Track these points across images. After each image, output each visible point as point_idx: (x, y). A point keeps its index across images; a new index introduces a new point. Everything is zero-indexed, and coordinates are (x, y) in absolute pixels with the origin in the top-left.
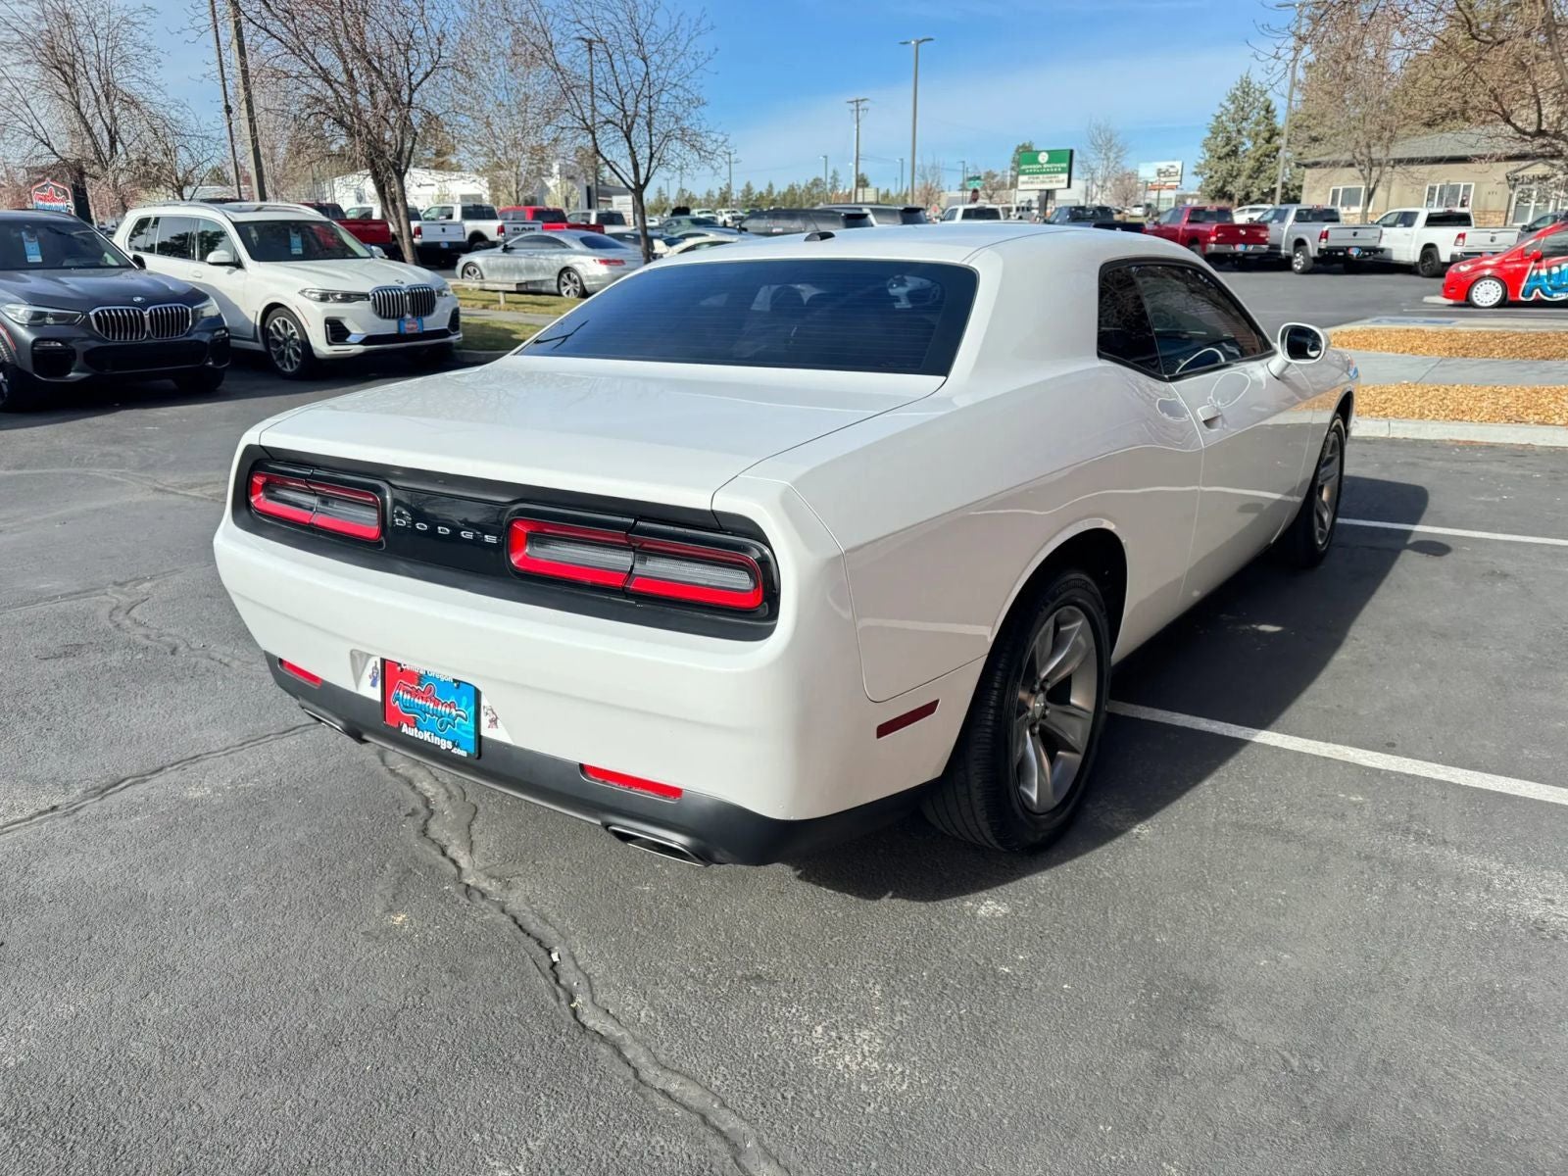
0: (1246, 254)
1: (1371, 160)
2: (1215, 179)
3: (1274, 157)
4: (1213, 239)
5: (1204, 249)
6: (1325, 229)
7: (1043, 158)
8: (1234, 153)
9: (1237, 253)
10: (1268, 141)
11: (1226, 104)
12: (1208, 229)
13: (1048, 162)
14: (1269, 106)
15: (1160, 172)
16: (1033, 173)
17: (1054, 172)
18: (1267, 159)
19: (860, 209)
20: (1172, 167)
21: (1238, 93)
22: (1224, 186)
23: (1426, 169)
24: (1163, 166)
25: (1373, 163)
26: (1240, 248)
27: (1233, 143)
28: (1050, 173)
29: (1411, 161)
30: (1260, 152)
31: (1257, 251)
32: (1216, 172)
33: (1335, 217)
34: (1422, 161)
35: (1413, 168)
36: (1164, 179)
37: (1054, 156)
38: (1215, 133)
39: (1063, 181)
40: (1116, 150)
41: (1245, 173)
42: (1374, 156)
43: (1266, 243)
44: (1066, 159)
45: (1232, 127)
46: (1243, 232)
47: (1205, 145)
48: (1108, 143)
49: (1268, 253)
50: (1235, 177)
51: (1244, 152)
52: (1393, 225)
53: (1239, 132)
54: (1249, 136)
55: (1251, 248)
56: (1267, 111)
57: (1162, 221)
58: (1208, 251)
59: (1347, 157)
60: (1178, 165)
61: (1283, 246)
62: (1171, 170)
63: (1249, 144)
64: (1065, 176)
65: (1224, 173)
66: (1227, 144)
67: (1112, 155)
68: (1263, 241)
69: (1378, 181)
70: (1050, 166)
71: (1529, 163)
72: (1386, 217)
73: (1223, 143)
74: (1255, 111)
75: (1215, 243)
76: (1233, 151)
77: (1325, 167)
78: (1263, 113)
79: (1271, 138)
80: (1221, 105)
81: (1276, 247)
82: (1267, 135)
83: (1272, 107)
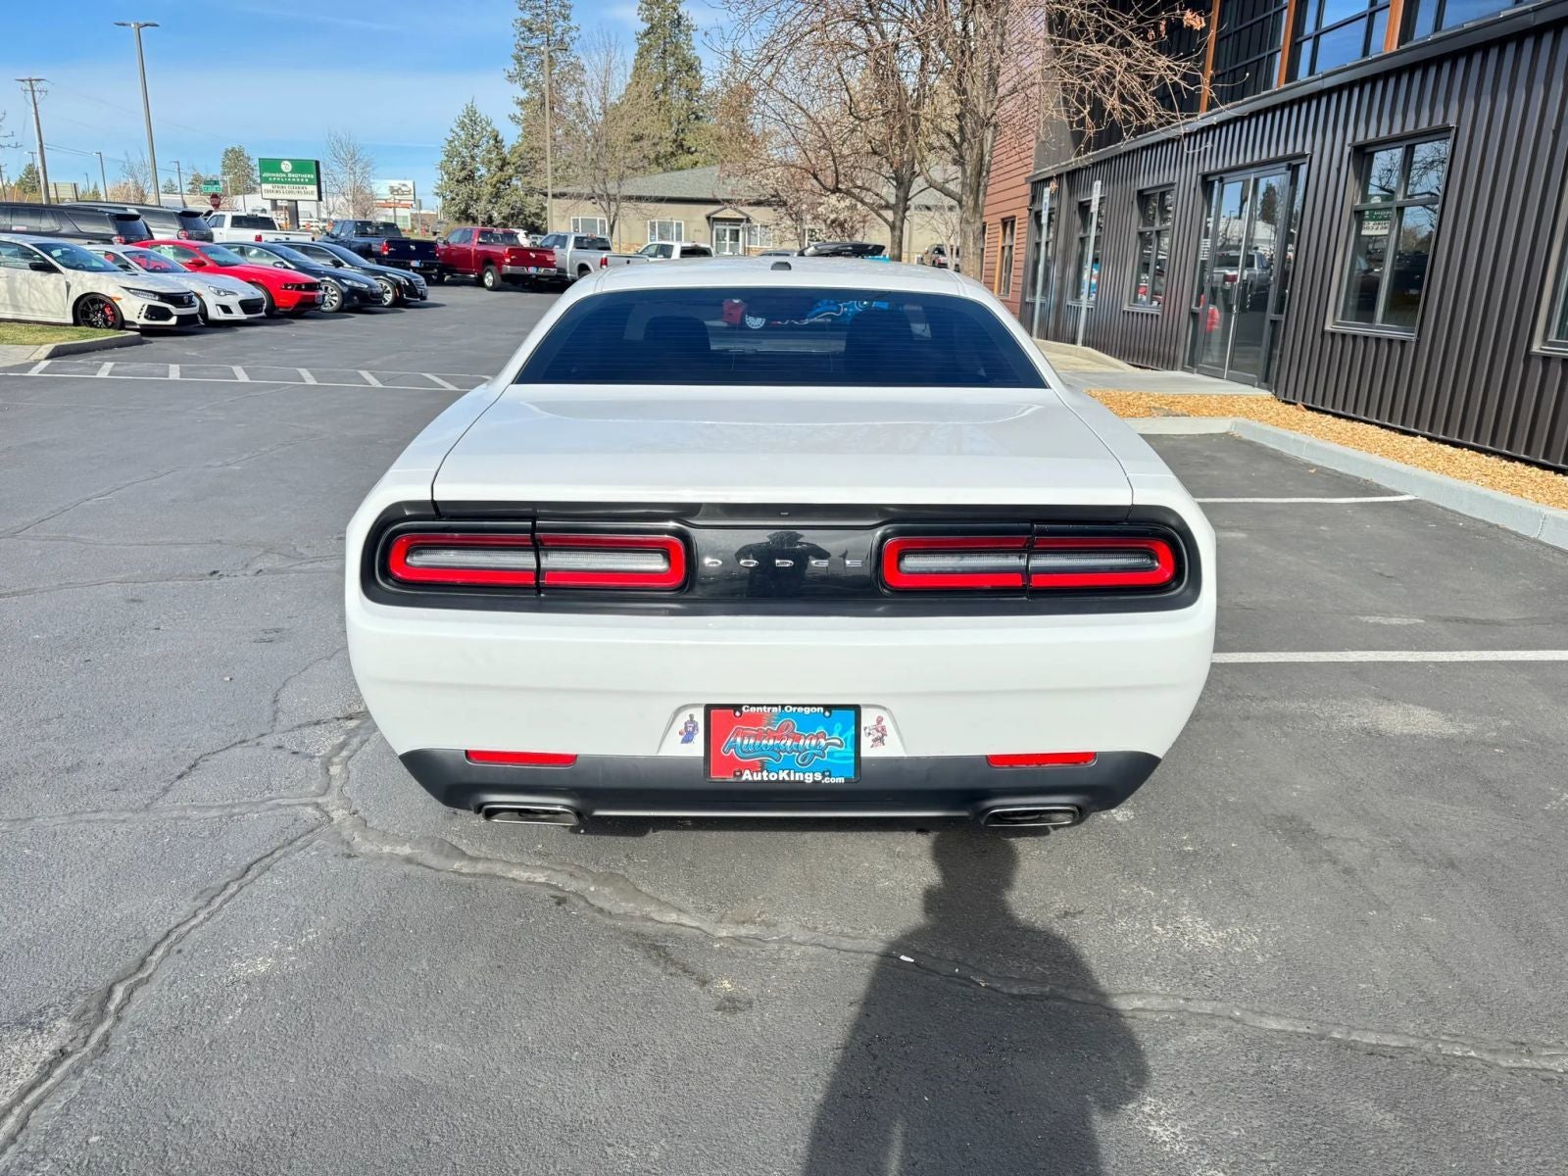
0: (538, 276)
1: (608, 195)
2: (457, 201)
3: (509, 184)
4: (508, 260)
5: (500, 269)
6: (604, 256)
7: (286, 167)
8: (470, 178)
9: (531, 275)
10: (501, 169)
11: (457, 130)
12: (501, 251)
13: (292, 172)
14: (497, 136)
15: (393, 190)
16: (276, 182)
17: (300, 183)
18: (503, 187)
19: (125, 209)
20: (404, 185)
21: (467, 121)
22: (468, 207)
23: (652, 206)
24: (395, 184)
25: (611, 198)
26: (532, 270)
27: (470, 168)
28: (296, 183)
29: (639, 199)
30: (495, 179)
31: (547, 274)
32: (457, 195)
33: (607, 245)
34: (648, 199)
35: (643, 205)
36: (398, 197)
37: (299, 166)
38: (450, 157)
39: (312, 193)
40: (361, 165)
41: (484, 198)
42: (610, 192)
43: (554, 267)
44: (313, 170)
45: (465, 152)
46: (533, 255)
47: (442, 167)
48: (353, 157)
49: (557, 276)
50: (476, 201)
51: (480, 177)
52: (655, 256)
53: (473, 158)
54: (483, 163)
55: (542, 270)
56: (496, 142)
57: (451, 241)
58: (504, 272)
59: (587, 190)
60: (410, 184)
61: (568, 270)
62: (403, 189)
63: (483, 171)
64: (314, 188)
65: (465, 196)
66: (463, 169)
67: (358, 170)
68: (550, 265)
69: (616, 214)
70: (296, 175)
71: (720, 207)
72: (647, 248)
73: (459, 167)
74: (485, 139)
75: (509, 264)
76: (469, 176)
77: (571, 198)
78: (492, 142)
79: (503, 166)
80: (452, 130)
81: (562, 270)
82: (499, 163)
83: (500, 138)
